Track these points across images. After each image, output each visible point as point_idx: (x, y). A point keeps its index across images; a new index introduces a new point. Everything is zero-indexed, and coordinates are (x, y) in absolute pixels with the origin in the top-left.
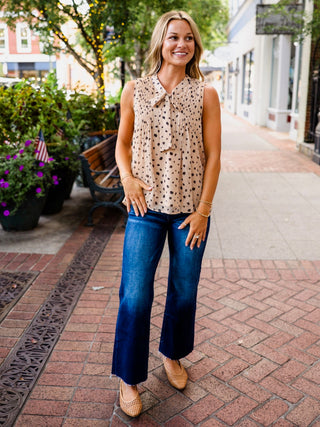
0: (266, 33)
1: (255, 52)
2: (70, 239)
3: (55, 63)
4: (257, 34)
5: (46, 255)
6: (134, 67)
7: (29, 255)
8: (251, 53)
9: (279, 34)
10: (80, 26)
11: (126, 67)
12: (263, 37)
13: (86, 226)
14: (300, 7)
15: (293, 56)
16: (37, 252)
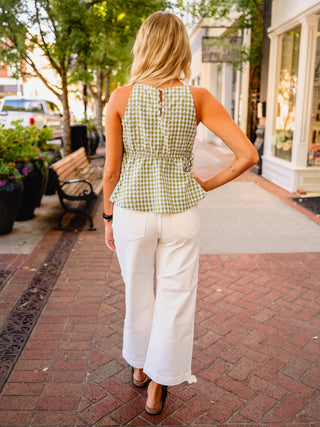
0: (211, 61)
1: (202, 77)
2: (42, 241)
3: (22, 86)
4: (203, 61)
5: (22, 255)
6: (95, 90)
7: (6, 255)
8: (199, 79)
9: (222, 62)
10: (47, 54)
11: (88, 91)
12: (209, 64)
13: (56, 229)
14: (239, 40)
15: (234, 81)
16: (13, 252)
